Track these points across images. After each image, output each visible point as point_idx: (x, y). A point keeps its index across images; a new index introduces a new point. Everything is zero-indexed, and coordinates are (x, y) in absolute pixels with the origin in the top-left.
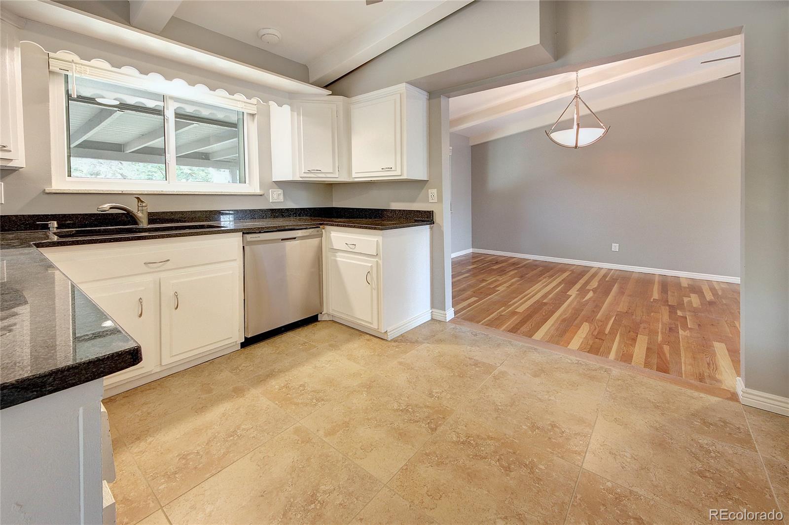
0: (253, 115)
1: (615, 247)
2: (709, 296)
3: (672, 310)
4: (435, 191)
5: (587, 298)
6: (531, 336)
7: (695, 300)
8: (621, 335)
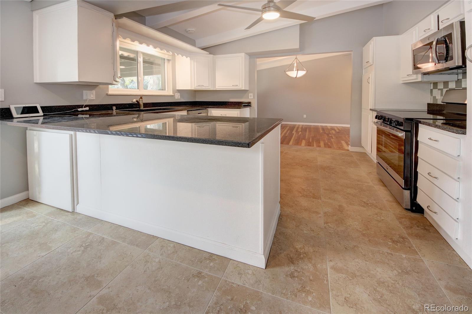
0: (169, 60)
1: (305, 116)
2: (337, 131)
3: (328, 135)
4: (252, 94)
5: (300, 134)
6: (288, 144)
7: (334, 132)
8: (315, 142)
